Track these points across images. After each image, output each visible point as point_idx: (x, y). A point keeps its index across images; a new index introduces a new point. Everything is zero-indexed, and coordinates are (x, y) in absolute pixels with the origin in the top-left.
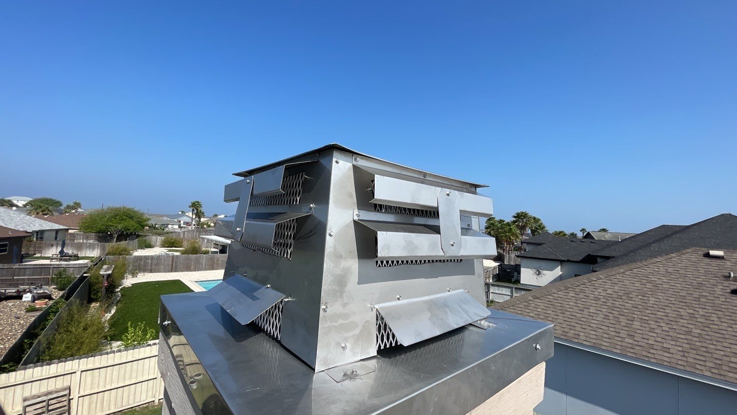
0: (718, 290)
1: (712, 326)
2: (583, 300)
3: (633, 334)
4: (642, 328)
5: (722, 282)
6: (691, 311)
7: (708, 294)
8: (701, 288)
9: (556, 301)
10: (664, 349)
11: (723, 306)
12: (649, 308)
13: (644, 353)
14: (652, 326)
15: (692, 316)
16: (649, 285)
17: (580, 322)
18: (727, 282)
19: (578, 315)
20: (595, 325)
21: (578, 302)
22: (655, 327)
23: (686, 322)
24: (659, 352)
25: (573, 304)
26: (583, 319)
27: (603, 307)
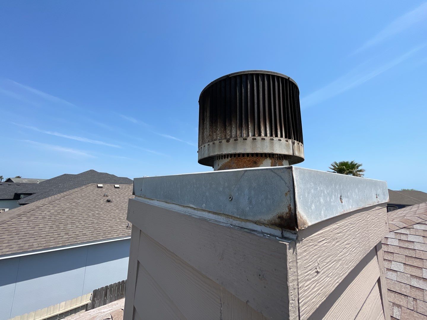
0: (102, 201)
1: (101, 217)
2: (33, 221)
3: (68, 232)
4: (72, 227)
5: (103, 197)
6: (93, 213)
7: (98, 204)
8: (96, 201)
9: (10, 227)
10: (84, 234)
11: (104, 208)
12: (75, 216)
13: (74, 240)
14: (77, 225)
15: (93, 215)
16: (74, 204)
17: (33, 236)
18: (104, 197)
19: (30, 232)
20: (44, 235)
21: (30, 223)
22: (79, 225)
23: (92, 218)
24: (82, 237)
25: (26, 225)
26: (35, 234)
27: (49, 222)
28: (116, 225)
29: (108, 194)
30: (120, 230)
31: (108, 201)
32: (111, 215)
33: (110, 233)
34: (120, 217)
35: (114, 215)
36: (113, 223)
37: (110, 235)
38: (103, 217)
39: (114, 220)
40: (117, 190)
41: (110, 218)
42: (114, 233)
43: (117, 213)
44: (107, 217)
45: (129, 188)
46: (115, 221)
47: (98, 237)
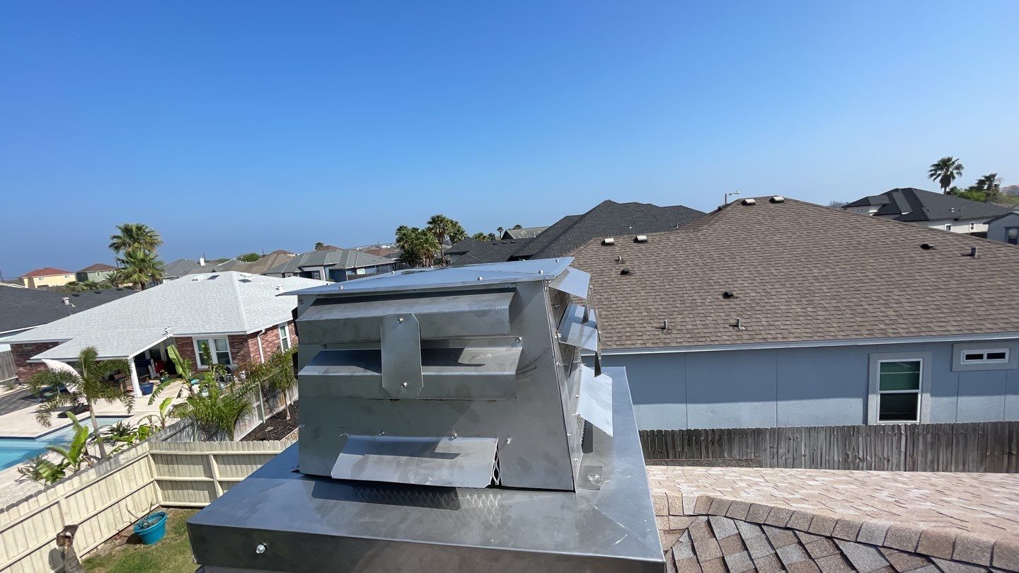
0: (614, 273)
1: (612, 306)
5: (615, 265)
7: (607, 279)
8: (603, 274)
18: (617, 265)
28: (640, 322)
29: (625, 257)
30: (648, 333)
31: (624, 273)
32: (630, 301)
33: (629, 338)
34: (649, 307)
35: (637, 301)
36: (634, 318)
37: (630, 342)
38: (616, 306)
39: (637, 311)
40: (642, 246)
41: (628, 308)
42: (637, 338)
43: (642, 298)
44: (624, 305)
45: (668, 239)
46: (638, 315)
47: (608, 343)
